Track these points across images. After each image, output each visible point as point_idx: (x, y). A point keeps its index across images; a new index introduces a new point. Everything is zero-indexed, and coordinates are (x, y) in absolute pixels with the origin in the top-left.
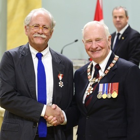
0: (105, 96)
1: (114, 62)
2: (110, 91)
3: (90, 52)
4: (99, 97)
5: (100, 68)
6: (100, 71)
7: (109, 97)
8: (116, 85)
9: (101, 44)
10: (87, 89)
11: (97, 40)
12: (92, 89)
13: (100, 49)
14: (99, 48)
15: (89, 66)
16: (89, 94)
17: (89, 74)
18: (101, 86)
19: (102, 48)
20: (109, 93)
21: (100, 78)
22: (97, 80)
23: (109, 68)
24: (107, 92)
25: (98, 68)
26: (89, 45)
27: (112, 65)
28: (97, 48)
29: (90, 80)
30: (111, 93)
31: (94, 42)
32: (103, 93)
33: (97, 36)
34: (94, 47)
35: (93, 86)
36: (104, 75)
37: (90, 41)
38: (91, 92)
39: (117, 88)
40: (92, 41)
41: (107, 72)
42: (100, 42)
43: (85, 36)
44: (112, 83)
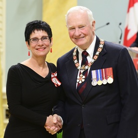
0: (100, 83)
1: (101, 46)
3: (73, 39)
4: (94, 83)
5: (88, 54)
6: (88, 58)
9: (83, 31)
10: (78, 77)
11: (81, 27)
12: (84, 77)
13: (84, 36)
14: (82, 35)
15: (74, 54)
16: (80, 82)
17: (76, 61)
18: (94, 72)
19: (85, 35)
22: (86, 67)
23: (97, 53)
24: (102, 79)
25: (85, 54)
26: (72, 32)
27: (100, 50)
28: (80, 35)
29: (79, 68)
30: (106, 79)
31: (77, 29)
32: (98, 80)
33: (80, 23)
34: (77, 34)
36: (93, 61)
37: (73, 28)
38: (83, 80)
39: (112, 73)
40: (74, 29)
41: (96, 57)
42: (83, 29)
43: (68, 23)
44: (105, 68)
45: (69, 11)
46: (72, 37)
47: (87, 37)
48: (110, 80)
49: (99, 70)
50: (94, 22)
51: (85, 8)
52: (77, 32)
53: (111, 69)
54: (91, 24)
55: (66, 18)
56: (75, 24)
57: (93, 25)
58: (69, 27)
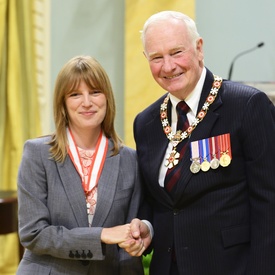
0: (205, 167)
1: (214, 91)
2: (214, 153)
3: (160, 80)
4: (194, 169)
5: (188, 109)
6: (188, 115)
7: (216, 166)
8: (225, 139)
9: (180, 61)
10: (167, 156)
11: (174, 53)
13: (182, 71)
14: (178, 70)
16: (171, 166)
17: (165, 123)
18: (195, 145)
20: (212, 158)
21: (190, 129)
22: (184, 135)
23: (206, 106)
24: (210, 157)
25: (183, 109)
26: (158, 65)
27: (211, 99)
28: (174, 70)
29: (170, 137)
30: (218, 158)
31: (166, 57)
32: (202, 160)
33: (173, 45)
34: (168, 67)
36: (197, 121)
37: (159, 57)
38: (176, 162)
39: (228, 145)
40: (162, 57)
41: (202, 115)
42: (179, 57)
43: (148, 47)
44: (215, 136)
45: (146, 24)
46: (158, 74)
47: (189, 73)
48: (226, 160)
49: (204, 141)
50: (201, 41)
51: (180, 15)
52: (168, 64)
53: (227, 136)
54: (195, 45)
55: (142, 37)
56: (162, 47)
57: (198, 48)
58: (151, 54)
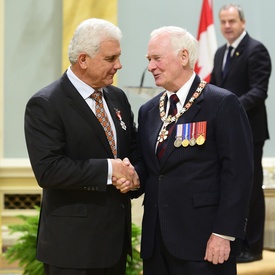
0: (185, 143)
1: (199, 90)
2: (193, 134)
4: (177, 144)
5: (178, 100)
6: (178, 105)
7: (193, 144)
8: (202, 125)
12: (167, 133)
15: (163, 98)
17: (162, 109)
18: (180, 127)
21: (178, 115)
22: (173, 119)
23: (192, 100)
24: (190, 137)
25: (175, 100)
27: (196, 95)
29: (163, 119)
30: (196, 138)
32: (183, 138)
35: (168, 128)
36: (184, 110)
38: (165, 138)
39: (204, 130)
41: (188, 105)
44: (196, 122)
48: (201, 140)
49: (187, 125)
53: (204, 123)
